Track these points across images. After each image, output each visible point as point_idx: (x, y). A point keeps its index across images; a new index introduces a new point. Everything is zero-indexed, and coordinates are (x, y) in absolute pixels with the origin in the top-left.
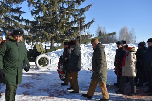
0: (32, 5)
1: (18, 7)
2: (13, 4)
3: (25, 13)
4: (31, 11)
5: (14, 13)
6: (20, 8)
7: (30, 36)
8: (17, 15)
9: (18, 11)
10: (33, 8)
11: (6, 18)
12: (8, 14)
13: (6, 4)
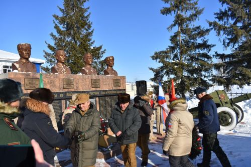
0: (222, 32)
1: (204, 40)
2: (197, 39)
3: (214, 46)
4: (222, 41)
5: (200, 50)
6: (206, 41)
7: (222, 77)
8: (205, 51)
9: (205, 45)
10: (225, 36)
11: (192, 58)
12: (193, 52)
13: (189, 41)
